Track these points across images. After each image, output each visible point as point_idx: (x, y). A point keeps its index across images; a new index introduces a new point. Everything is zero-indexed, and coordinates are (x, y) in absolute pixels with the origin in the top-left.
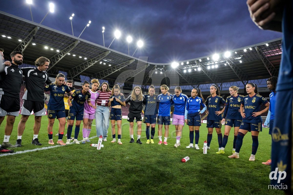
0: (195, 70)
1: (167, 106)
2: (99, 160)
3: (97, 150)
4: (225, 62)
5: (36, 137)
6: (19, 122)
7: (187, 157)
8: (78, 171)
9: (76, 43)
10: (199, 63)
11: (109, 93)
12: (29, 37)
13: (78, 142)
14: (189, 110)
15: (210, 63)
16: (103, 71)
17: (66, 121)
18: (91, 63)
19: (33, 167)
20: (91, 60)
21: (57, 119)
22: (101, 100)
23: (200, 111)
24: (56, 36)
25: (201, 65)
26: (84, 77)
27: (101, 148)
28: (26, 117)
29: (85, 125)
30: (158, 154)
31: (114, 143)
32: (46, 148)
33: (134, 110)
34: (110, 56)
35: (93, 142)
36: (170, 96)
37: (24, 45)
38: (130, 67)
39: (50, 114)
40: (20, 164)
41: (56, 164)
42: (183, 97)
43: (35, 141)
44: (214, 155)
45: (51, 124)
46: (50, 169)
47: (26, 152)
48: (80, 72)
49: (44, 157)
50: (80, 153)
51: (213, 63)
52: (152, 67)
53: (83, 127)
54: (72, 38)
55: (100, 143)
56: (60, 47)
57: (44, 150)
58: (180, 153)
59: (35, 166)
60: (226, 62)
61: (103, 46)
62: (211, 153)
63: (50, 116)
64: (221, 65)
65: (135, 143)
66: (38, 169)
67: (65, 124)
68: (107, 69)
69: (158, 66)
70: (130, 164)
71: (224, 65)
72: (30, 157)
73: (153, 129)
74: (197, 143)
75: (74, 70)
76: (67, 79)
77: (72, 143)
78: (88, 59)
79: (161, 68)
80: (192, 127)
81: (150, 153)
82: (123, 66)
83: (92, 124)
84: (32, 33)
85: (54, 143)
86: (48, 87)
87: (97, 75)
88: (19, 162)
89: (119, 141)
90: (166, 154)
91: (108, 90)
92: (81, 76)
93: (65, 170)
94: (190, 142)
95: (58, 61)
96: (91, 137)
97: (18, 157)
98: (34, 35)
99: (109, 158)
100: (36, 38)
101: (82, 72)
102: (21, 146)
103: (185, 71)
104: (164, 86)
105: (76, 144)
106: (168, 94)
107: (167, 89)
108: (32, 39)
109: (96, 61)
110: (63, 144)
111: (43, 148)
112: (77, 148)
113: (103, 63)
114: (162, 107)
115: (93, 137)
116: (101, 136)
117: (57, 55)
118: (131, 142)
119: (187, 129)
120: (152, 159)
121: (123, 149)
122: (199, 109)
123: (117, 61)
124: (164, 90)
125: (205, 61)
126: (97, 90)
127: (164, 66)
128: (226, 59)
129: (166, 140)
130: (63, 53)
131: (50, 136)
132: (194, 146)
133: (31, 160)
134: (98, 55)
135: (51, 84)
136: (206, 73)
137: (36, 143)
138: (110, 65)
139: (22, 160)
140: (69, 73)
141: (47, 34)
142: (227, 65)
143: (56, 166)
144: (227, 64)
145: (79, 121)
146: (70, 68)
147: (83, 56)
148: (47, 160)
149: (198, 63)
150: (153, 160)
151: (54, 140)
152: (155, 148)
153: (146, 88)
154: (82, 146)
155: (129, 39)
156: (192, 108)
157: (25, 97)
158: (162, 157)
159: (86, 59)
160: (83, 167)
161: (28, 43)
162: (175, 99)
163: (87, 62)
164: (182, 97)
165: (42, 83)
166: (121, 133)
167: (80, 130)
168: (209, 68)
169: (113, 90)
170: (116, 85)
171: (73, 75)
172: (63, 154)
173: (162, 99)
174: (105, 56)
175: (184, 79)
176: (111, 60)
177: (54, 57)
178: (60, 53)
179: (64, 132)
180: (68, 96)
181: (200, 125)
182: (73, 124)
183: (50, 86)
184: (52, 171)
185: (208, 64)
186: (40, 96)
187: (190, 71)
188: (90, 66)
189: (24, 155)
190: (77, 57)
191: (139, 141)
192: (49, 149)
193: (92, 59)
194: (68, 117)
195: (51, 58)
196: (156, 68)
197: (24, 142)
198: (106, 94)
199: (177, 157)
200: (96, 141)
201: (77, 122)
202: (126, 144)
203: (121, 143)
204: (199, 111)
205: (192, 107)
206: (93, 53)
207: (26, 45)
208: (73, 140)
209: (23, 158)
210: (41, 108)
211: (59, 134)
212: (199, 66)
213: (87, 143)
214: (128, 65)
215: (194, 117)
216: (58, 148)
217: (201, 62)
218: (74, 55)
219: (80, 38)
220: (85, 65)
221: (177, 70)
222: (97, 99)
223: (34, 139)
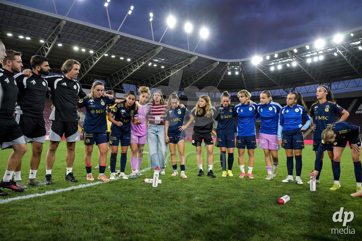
0: (287, 66)
1: (249, 121)
2: (157, 201)
3: (152, 187)
4: (335, 51)
5: (71, 171)
6: (47, 151)
7: (286, 196)
8: (129, 219)
9: (115, 40)
10: (294, 54)
11: (165, 106)
12: (54, 35)
13: (125, 177)
14: (285, 125)
15: (310, 54)
16: (154, 75)
17: (108, 148)
18: (137, 65)
19: (68, 212)
20: (136, 61)
21: (96, 145)
22: (153, 116)
23: (302, 127)
24: (88, 31)
25: (296, 57)
26: (128, 85)
27: (159, 184)
28: (55, 144)
29: (134, 153)
30: (241, 192)
31: (176, 177)
32: (84, 186)
33: (201, 129)
34: (162, 54)
35: (146, 177)
36: (253, 106)
37: (48, 47)
38: (191, 67)
39: (87, 138)
40: (51, 209)
41: (98, 208)
42: (274, 107)
43: (69, 176)
44: (328, 192)
45: (89, 153)
46: (91, 215)
47: (59, 192)
48: (123, 79)
49: (82, 199)
50: (130, 192)
51: (316, 53)
52: (223, 66)
53: (131, 155)
54: (109, 33)
55: (156, 178)
56: (94, 46)
57: (81, 188)
58: (274, 189)
59: (71, 211)
60: (337, 50)
61: (153, 40)
62: (322, 189)
63: (87, 142)
64: (327, 55)
65: (205, 177)
66: (75, 215)
67: (107, 151)
68: (159, 73)
69: (232, 64)
70: (202, 208)
71: (333, 55)
72: (64, 198)
73: (231, 156)
74: (299, 174)
75: (114, 77)
76: (106, 89)
77: (118, 178)
78: (132, 61)
79: (237, 66)
80: (289, 150)
81: (229, 190)
82: (182, 67)
83: (143, 150)
84: (56, 30)
85: (93, 179)
86: (81, 102)
87: (146, 82)
88: (51, 206)
89: (183, 174)
90: (252, 191)
91: (162, 101)
92: (123, 85)
93: (111, 217)
94: (288, 174)
95: (93, 66)
96: (143, 169)
97: (49, 199)
98: (60, 32)
99: (171, 198)
100: (62, 37)
101: (125, 78)
102: (51, 184)
103: (272, 69)
104: (243, 92)
105: (123, 179)
106: (250, 104)
107: (248, 96)
108: (57, 38)
109: (143, 62)
110: (106, 180)
111: (80, 186)
112: (125, 184)
113: (153, 65)
114: (242, 123)
115: (146, 169)
116: (157, 168)
117: (91, 57)
118: (199, 175)
119: (283, 155)
120: (233, 200)
121: (188, 185)
122: (299, 124)
123: (172, 61)
124: (244, 98)
125: (302, 51)
126: (146, 103)
127: (240, 63)
128: (336, 46)
129: (250, 171)
130: (99, 54)
131: (89, 169)
132: (294, 179)
133: (66, 203)
134: (146, 53)
135: (85, 98)
136: (304, 70)
137: (71, 180)
138: (163, 67)
139: (53, 203)
140: (107, 82)
141: (77, 30)
142: (338, 55)
143: (99, 211)
144: (338, 53)
145: (125, 147)
146: (109, 75)
147: (126, 57)
148: (86, 202)
149: (292, 55)
150: (235, 201)
151: (93, 175)
152: (235, 183)
153: (216, 97)
154: (132, 182)
155: (188, 27)
156: (289, 123)
157: (52, 116)
158: (247, 196)
159: (129, 60)
160: (135, 212)
161: (53, 44)
162: (261, 110)
163: (131, 65)
164: (272, 107)
165: (73, 96)
166: (185, 162)
167: (127, 160)
168: (309, 61)
169: (170, 102)
170: (173, 93)
171: (113, 85)
172: (107, 194)
173: (242, 111)
174: (155, 55)
175: (271, 81)
176: (163, 60)
177: (87, 60)
178: (95, 55)
179: (106, 163)
180: (108, 113)
181: (303, 148)
182: (117, 151)
183: (84, 100)
184: (94, 218)
185: (308, 55)
186: (72, 115)
187: (280, 67)
188: (135, 70)
189: (56, 196)
190: (118, 58)
191: (211, 174)
192: (88, 188)
193: (138, 60)
194: (109, 142)
195: (83, 62)
196: (229, 66)
197: (54, 178)
198: (160, 108)
199: (271, 196)
200: (150, 174)
201: (122, 149)
202: (192, 179)
203: (186, 177)
204: (300, 126)
205: (288, 121)
206: (138, 51)
207: (50, 47)
208: (119, 174)
209: (55, 201)
210: (75, 131)
211: (100, 166)
212: (294, 59)
213: (138, 177)
214: (189, 65)
215: (293, 135)
216: (99, 185)
217: (296, 54)
218: (113, 56)
219: (119, 31)
220: (128, 69)
221: (260, 67)
222: (147, 115)
223: (67, 174)
